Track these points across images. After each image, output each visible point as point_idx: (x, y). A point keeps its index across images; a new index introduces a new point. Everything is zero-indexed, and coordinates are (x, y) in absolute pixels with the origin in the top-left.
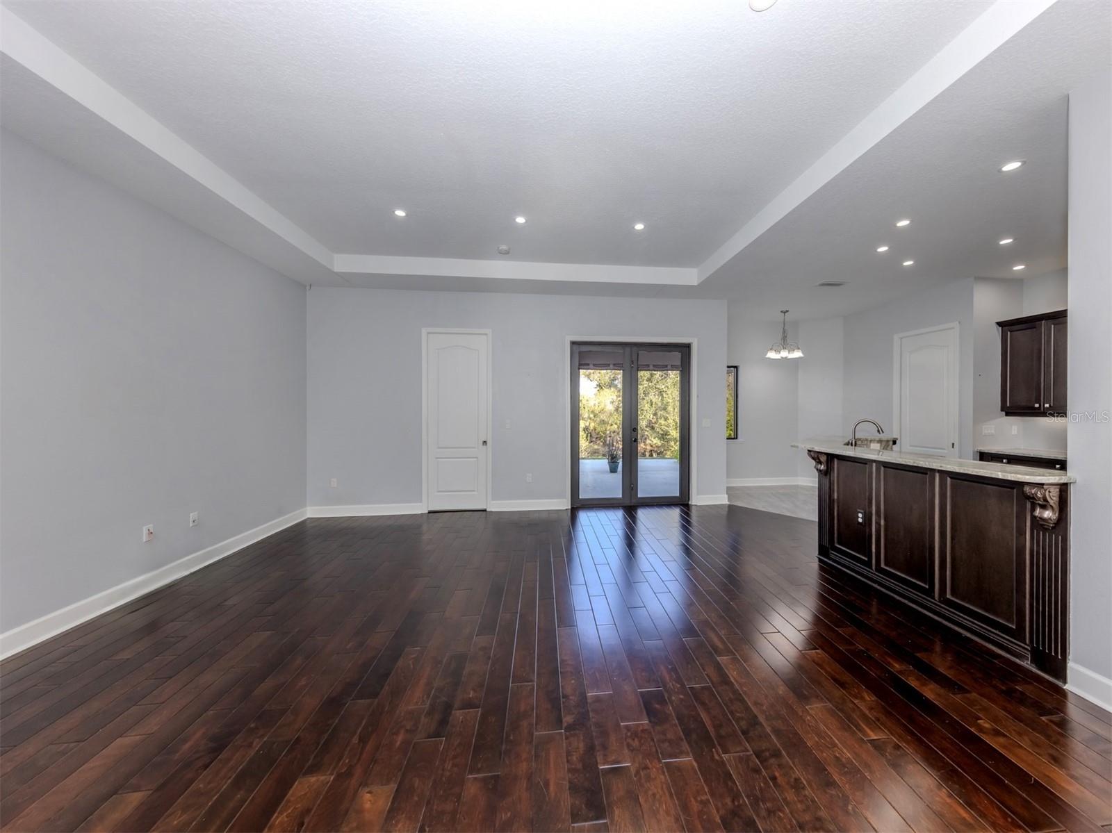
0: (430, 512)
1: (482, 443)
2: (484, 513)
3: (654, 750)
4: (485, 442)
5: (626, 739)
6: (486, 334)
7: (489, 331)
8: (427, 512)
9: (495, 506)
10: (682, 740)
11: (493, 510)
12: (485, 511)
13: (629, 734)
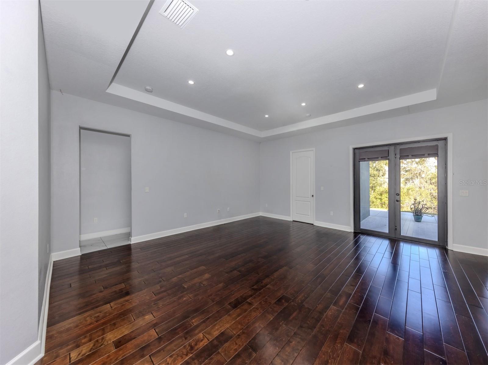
0: (293, 221)
1: (312, 196)
2: (312, 225)
3: (266, 308)
4: (313, 196)
5: (263, 300)
6: (313, 150)
7: (314, 149)
8: (292, 220)
9: (318, 223)
10: (277, 312)
11: (316, 225)
12: (313, 224)
13: (265, 300)
